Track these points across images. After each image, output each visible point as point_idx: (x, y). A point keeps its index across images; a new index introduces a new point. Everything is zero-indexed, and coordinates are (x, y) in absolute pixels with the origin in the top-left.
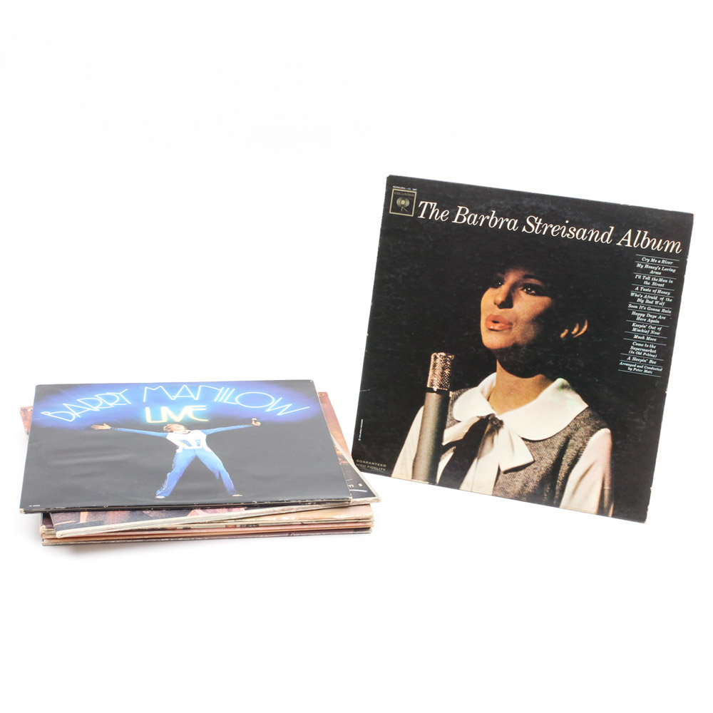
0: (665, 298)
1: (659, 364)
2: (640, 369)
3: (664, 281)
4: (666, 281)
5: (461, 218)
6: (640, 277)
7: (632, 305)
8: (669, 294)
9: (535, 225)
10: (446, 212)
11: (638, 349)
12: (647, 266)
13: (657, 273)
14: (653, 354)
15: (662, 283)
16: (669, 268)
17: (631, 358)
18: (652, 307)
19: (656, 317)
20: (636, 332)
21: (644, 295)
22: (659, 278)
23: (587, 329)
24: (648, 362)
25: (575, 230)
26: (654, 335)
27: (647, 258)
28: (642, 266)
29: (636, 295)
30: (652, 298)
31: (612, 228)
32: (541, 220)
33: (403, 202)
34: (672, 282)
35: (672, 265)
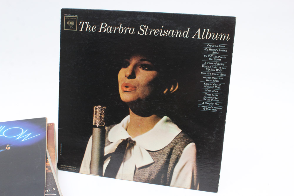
0: (222, 67)
1: (220, 105)
2: (210, 108)
3: (221, 57)
4: (222, 57)
5: (103, 30)
6: (206, 56)
7: (203, 72)
8: (224, 65)
9: (145, 30)
10: (95, 27)
11: (208, 98)
12: (210, 49)
13: (216, 53)
14: (217, 100)
15: (219, 59)
16: (223, 49)
17: (205, 103)
18: (215, 73)
19: (217, 78)
20: (206, 88)
21: (209, 66)
22: (217, 56)
23: (178, 88)
24: (214, 104)
25: (167, 31)
26: (216, 89)
27: (210, 44)
28: (207, 50)
29: (205, 67)
30: (214, 68)
31: (189, 28)
32: (148, 27)
33: (71, 23)
34: (225, 58)
35: (225, 48)
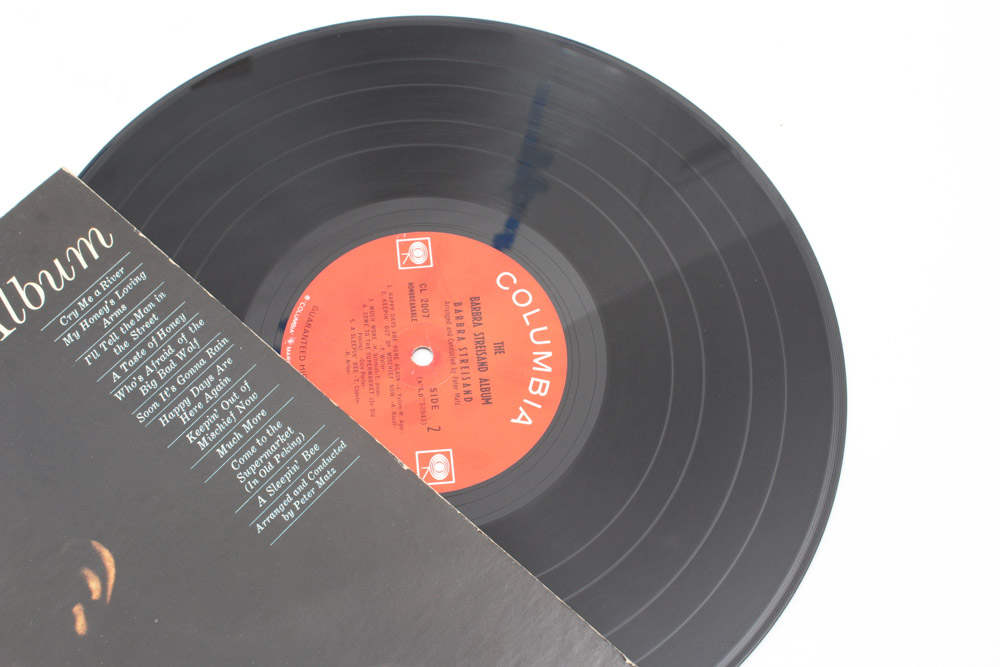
0: (186, 331)
1: (324, 441)
2: (305, 491)
3: (147, 310)
4: (151, 305)
6: (96, 355)
7: (142, 410)
8: (183, 317)
11: (256, 465)
12: (85, 325)
13: (117, 313)
14: (292, 438)
15: (147, 317)
16: (128, 282)
17: (265, 495)
18: (183, 372)
19: (211, 377)
20: (211, 444)
21: (143, 372)
22: (132, 317)
23: (110, 550)
24: (303, 464)
26: (249, 409)
27: (66, 313)
28: (77, 335)
29: (128, 389)
30: (163, 358)
34: (162, 295)
35: (126, 272)
